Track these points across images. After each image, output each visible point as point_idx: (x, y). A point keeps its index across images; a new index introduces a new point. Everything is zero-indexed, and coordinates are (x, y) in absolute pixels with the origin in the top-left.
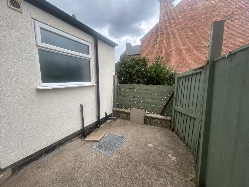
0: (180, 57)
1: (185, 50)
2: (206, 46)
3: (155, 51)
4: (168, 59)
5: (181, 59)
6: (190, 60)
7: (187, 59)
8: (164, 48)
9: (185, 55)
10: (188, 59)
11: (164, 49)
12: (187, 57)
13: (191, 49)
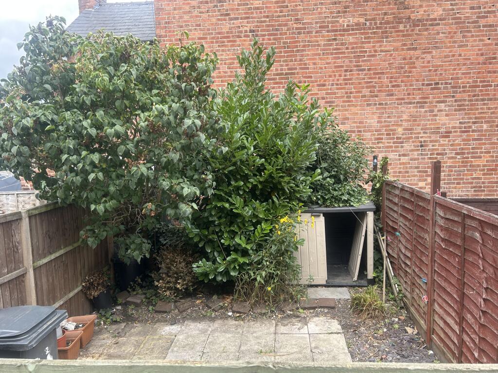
0: (335, 58)
1: (353, 30)
2: (427, 20)
3: (226, 27)
4: (289, 69)
5: (338, 67)
6: (374, 74)
7: (364, 70)
8: (267, 17)
9: (355, 52)
10: (369, 70)
11: (265, 22)
12: (363, 61)
13: (377, 28)
